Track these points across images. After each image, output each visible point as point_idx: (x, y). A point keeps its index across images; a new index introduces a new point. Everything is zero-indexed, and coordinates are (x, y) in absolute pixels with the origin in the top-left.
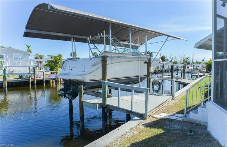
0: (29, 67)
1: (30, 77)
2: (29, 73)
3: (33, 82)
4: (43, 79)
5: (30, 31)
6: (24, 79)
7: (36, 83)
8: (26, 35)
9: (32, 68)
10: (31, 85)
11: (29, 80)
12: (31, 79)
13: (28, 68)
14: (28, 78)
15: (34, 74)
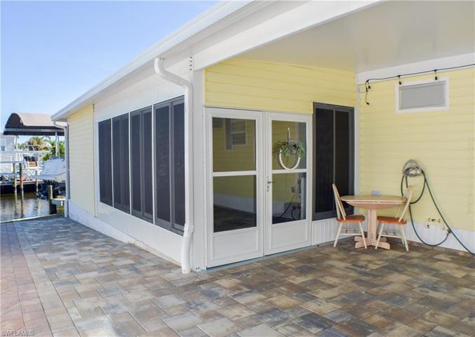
0: (14, 164)
1: (14, 179)
2: (14, 172)
3: (19, 187)
4: (36, 182)
5: (10, 130)
6: (6, 182)
7: (22, 187)
8: (6, 133)
9: (17, 164)
10: (16, 192)
11: (14, 183)
12: (16, 182)
13: (12, 164)
14: (12, 179)
15: (20, 173)
